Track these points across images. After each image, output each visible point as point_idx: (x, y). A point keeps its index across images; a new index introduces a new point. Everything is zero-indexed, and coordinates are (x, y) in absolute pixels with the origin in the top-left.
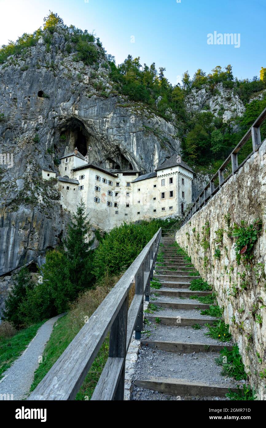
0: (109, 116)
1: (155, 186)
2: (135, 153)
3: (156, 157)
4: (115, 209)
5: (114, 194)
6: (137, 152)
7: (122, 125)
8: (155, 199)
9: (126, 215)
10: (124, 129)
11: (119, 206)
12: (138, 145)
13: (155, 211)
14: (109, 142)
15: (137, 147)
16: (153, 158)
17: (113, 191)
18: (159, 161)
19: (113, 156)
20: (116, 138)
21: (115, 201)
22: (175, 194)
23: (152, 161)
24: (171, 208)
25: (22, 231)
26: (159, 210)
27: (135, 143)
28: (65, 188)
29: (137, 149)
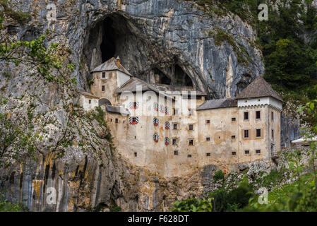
0: (168, 14)
1: (234, 119)
2: (202, 68)
3: (230, 73)
4: (174, 148)
5: (171, 127)
6: (205, 66)
7: (185, 27)
8: (234, 137)
9: (190, 156)
10: (188, 34)
11: (179, 144)
12: (205, 57)
13: (234, 153)
14: (164, 49)
15: (205, 59)
16: (226, 75)
17: (170, 122)
18: (234, 80)
19: (163, 66)
20: (176, 45)
21: (173, 136)
22: (264, 133)
23: (225, 79)
24: (258, 151)
25: (72, 184)
26: (241, 153)
27: (202, 54)
28: (114, 120)
29: (205, 62)
